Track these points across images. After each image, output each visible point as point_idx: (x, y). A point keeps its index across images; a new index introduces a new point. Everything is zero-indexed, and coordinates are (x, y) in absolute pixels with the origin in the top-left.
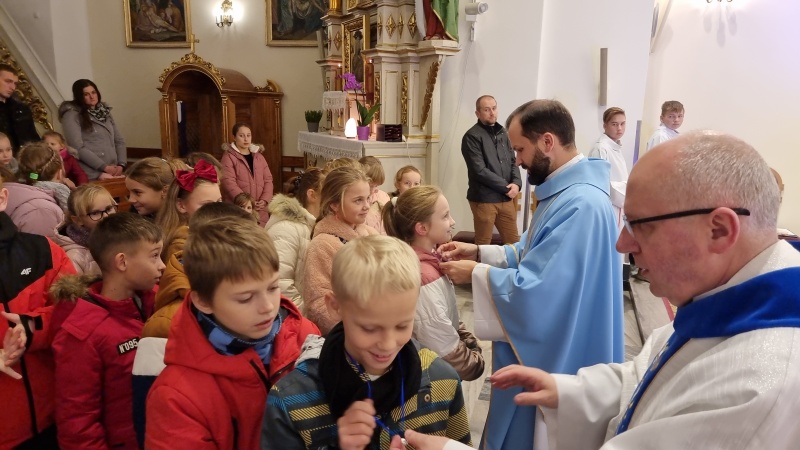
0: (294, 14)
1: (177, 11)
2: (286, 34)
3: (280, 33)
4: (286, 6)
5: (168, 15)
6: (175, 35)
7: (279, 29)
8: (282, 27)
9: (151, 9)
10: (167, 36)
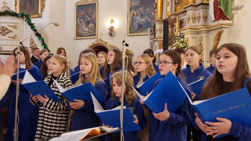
0: (138, 23)
1: (93, 25)
2: (135, 31)
3: (132, 31)
4: (135, 21)
5: (90, 27)
6: (92, 34)
7: (132, 29)
8: (133, 29)
9: (84, 25)
10: (89, 34)
